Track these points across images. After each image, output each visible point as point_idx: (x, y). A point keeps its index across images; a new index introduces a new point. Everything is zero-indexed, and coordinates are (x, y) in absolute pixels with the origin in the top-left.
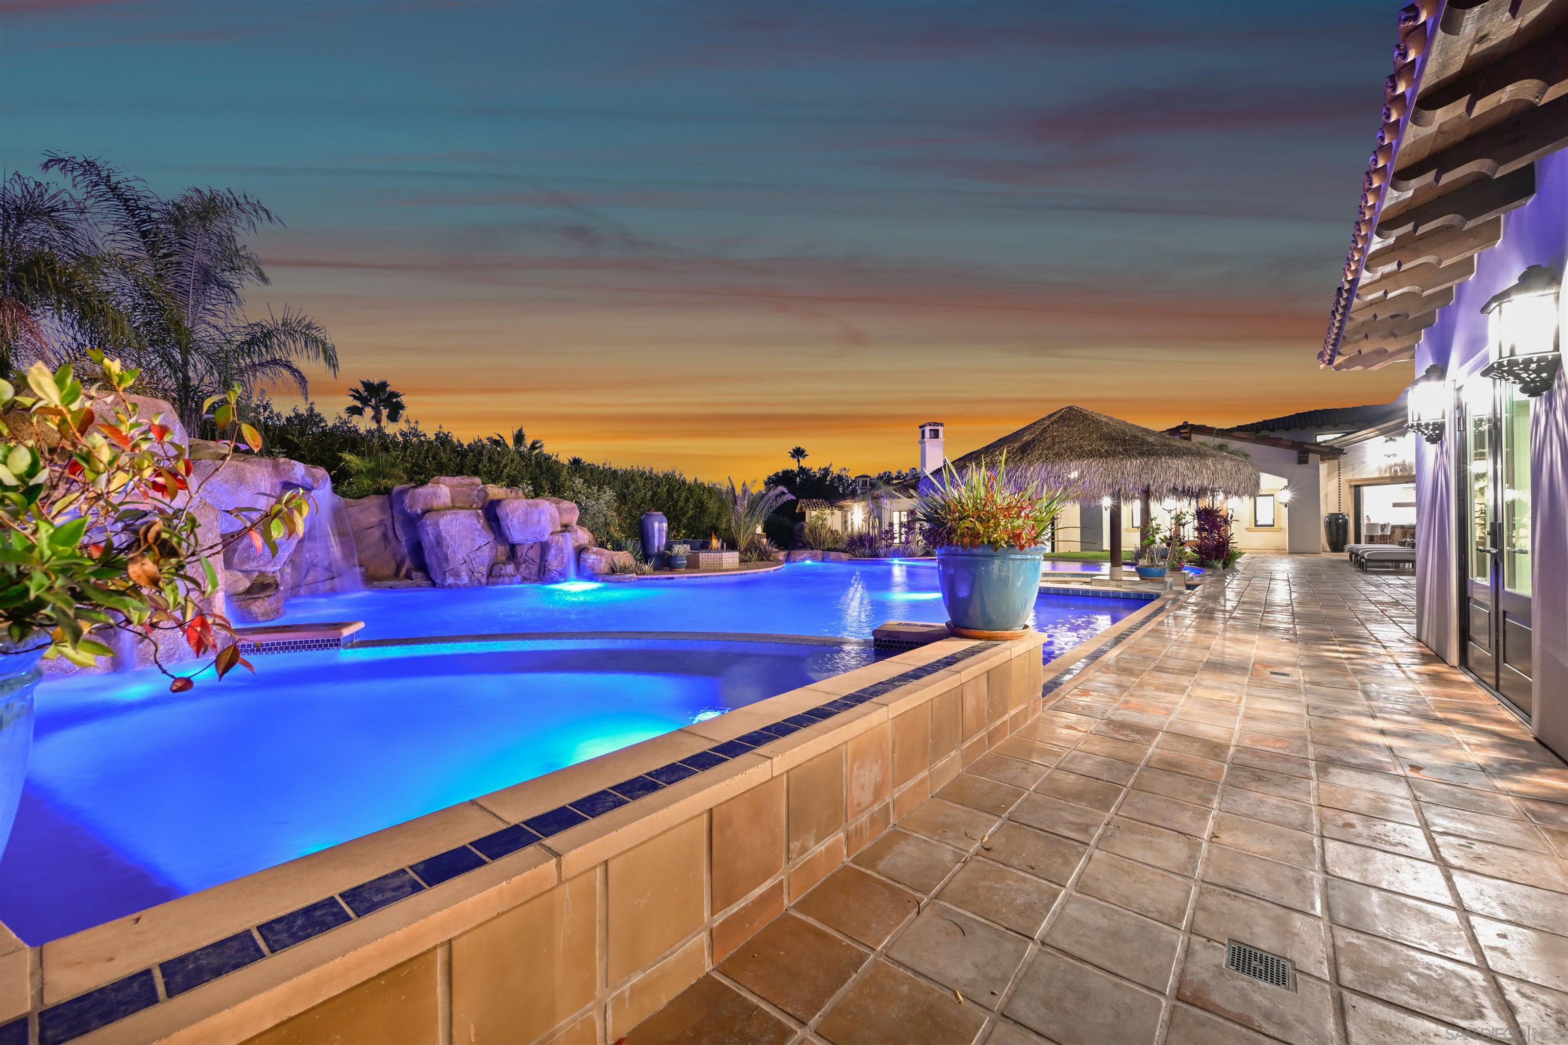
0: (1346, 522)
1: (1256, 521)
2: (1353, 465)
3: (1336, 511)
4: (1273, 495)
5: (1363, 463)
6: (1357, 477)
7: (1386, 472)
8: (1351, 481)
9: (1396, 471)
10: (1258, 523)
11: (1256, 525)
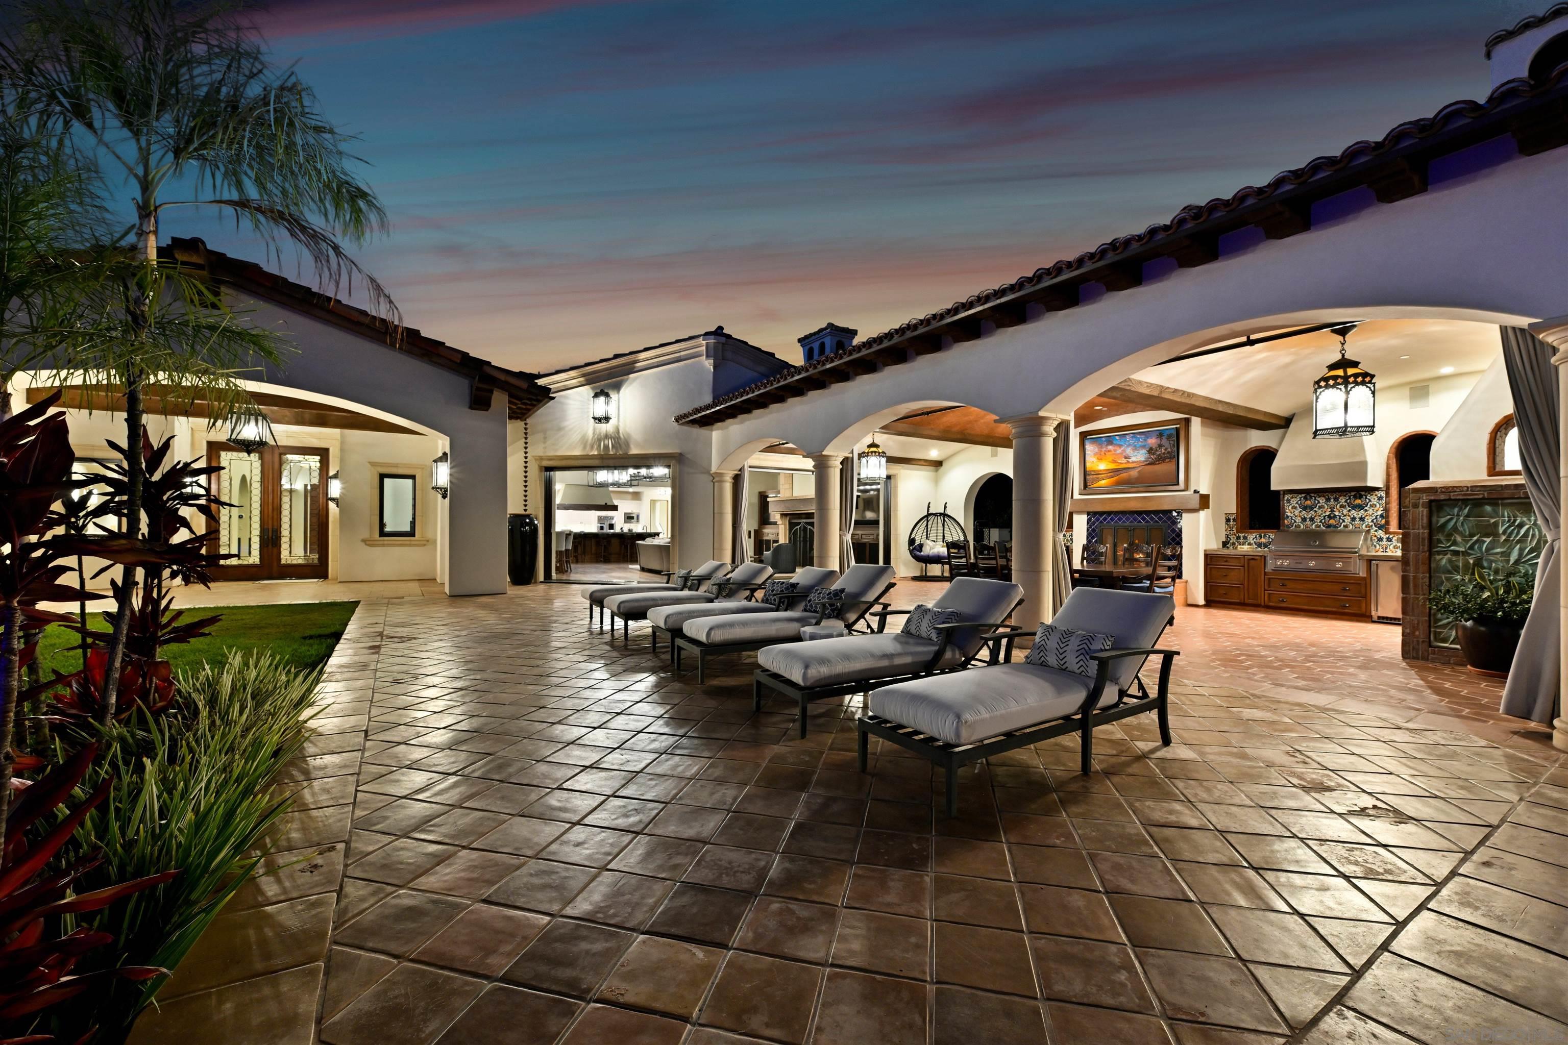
0: (535, 529)
1: (382, 525)
2: (545, 431)
3: (520, 511)
4: (413, 477)
5: (560, 429)
6: (551, 453)
7: (592, 447)
8: (541, 459)
9: (606, 447)
10: (388, 529)
11: (383, 534)
